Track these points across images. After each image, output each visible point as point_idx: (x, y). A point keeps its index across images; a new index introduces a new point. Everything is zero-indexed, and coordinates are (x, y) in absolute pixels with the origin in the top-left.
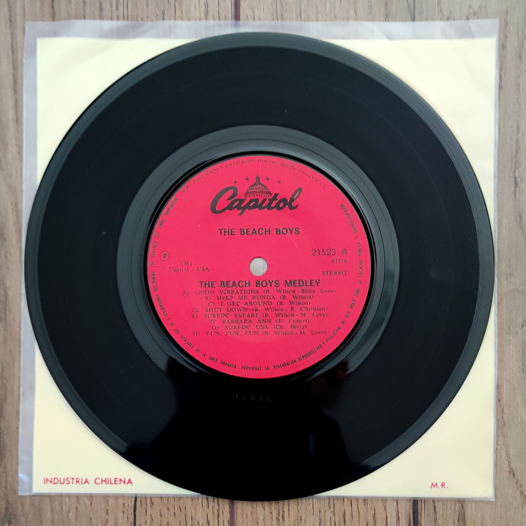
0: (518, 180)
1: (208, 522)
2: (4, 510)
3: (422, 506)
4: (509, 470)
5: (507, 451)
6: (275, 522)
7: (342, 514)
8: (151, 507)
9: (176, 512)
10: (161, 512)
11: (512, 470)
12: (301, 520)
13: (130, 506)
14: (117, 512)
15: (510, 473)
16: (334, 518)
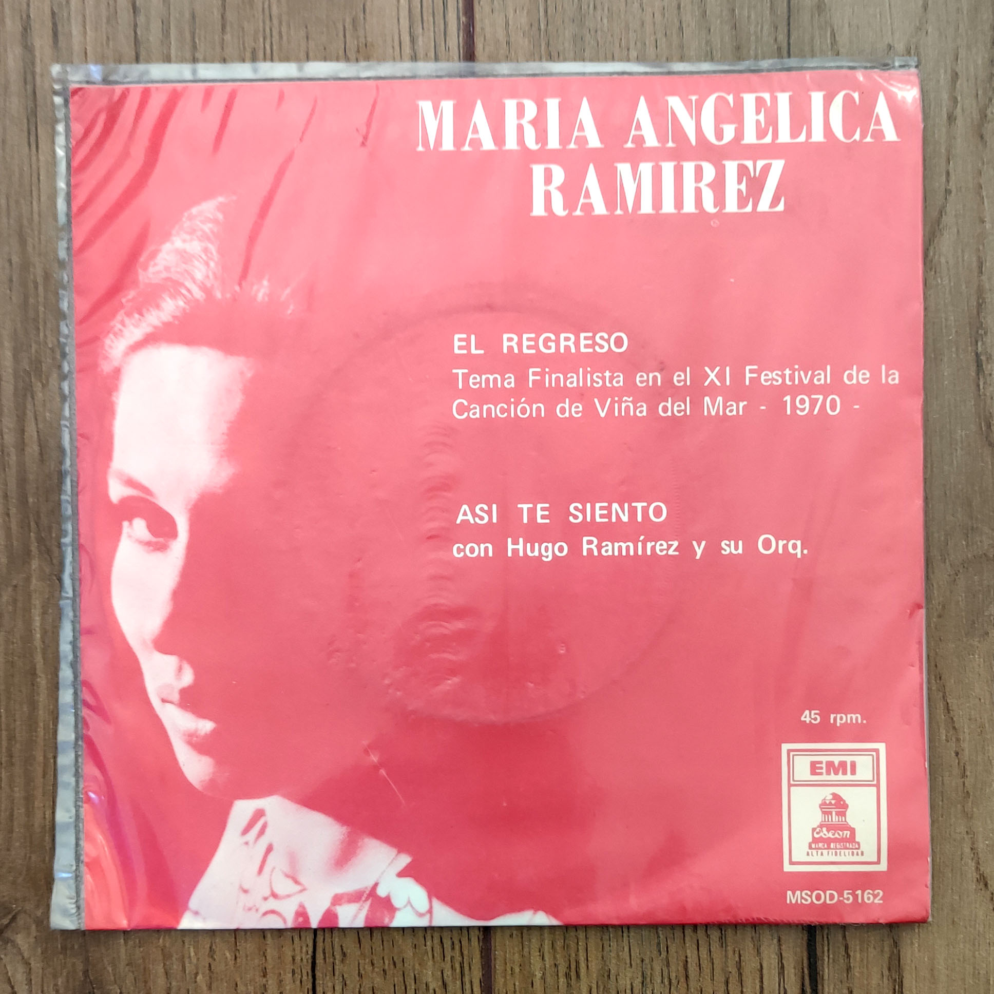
0: (983, 358)
1: (445, 985)
2: (81, 974)
3: (823, 945)
4: (978, 877)
5: (973, 843)
6: (562, 980)
7: (681, 964)
8: (342, 961)
9: (386, 967)
10: (361, 969)
11: (982, 878)
12: (609, 976)
13: (305, 960)
14: (282, 973)
15: (979, 883)
16: (667, 971)
